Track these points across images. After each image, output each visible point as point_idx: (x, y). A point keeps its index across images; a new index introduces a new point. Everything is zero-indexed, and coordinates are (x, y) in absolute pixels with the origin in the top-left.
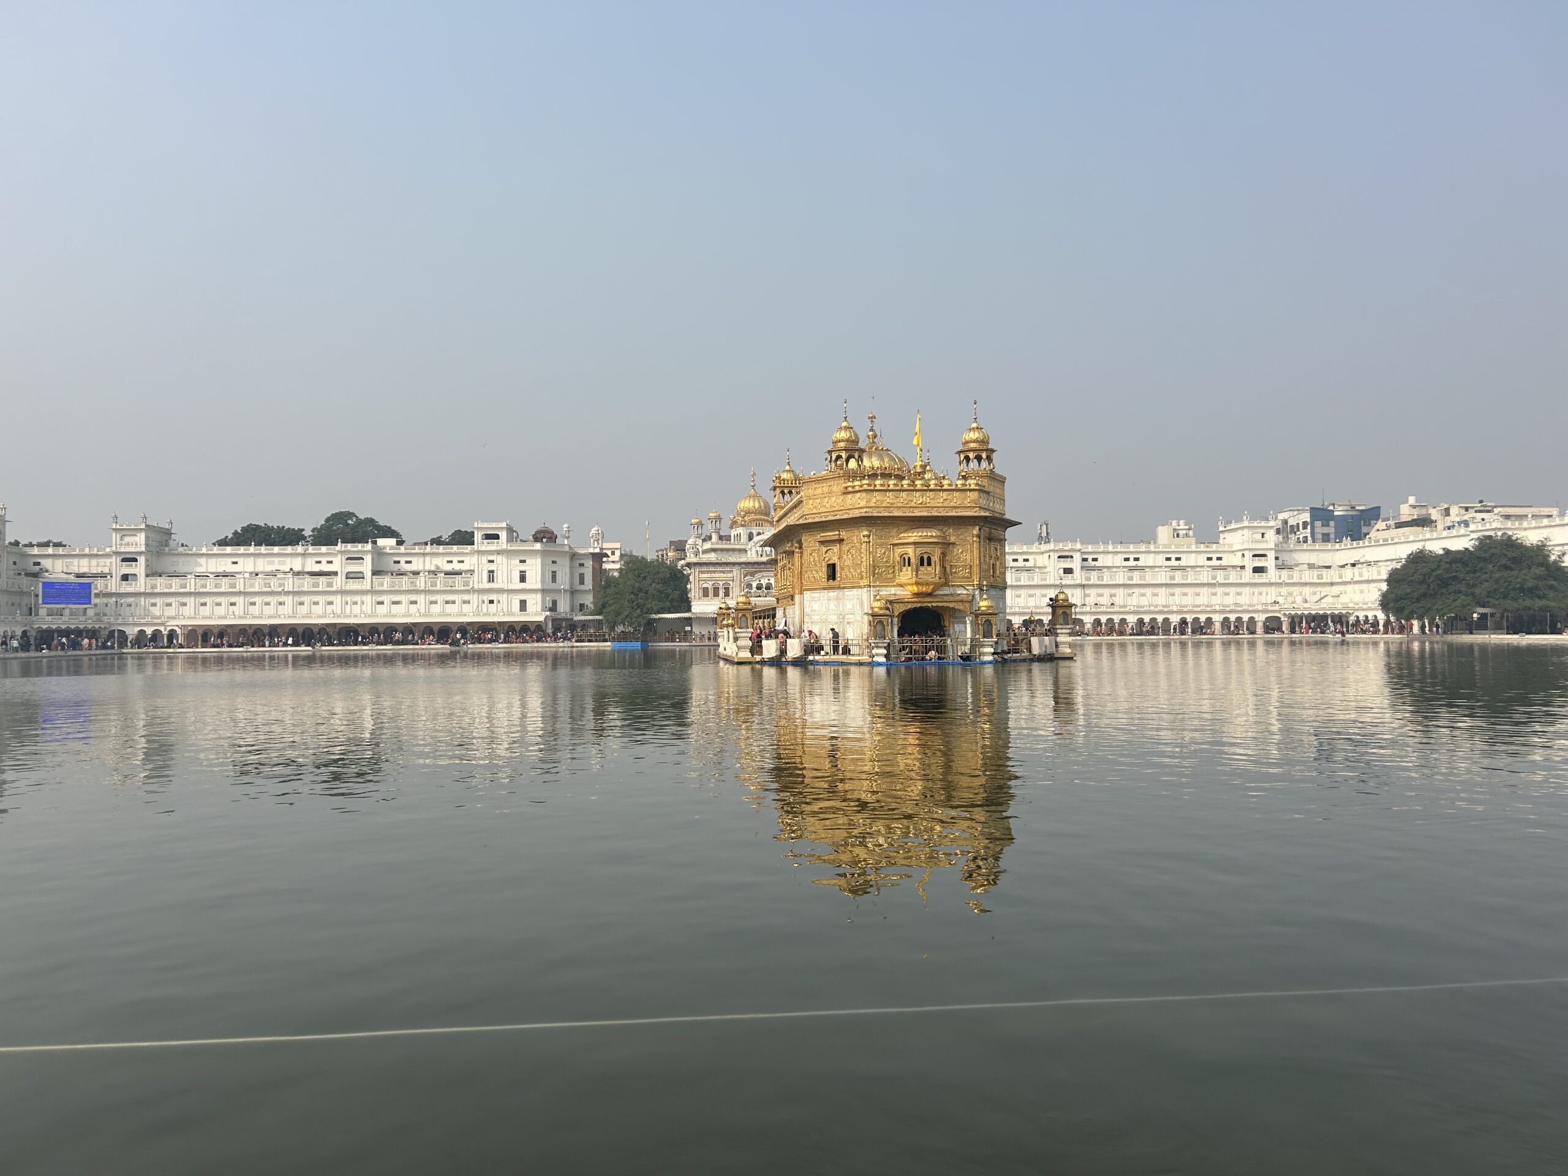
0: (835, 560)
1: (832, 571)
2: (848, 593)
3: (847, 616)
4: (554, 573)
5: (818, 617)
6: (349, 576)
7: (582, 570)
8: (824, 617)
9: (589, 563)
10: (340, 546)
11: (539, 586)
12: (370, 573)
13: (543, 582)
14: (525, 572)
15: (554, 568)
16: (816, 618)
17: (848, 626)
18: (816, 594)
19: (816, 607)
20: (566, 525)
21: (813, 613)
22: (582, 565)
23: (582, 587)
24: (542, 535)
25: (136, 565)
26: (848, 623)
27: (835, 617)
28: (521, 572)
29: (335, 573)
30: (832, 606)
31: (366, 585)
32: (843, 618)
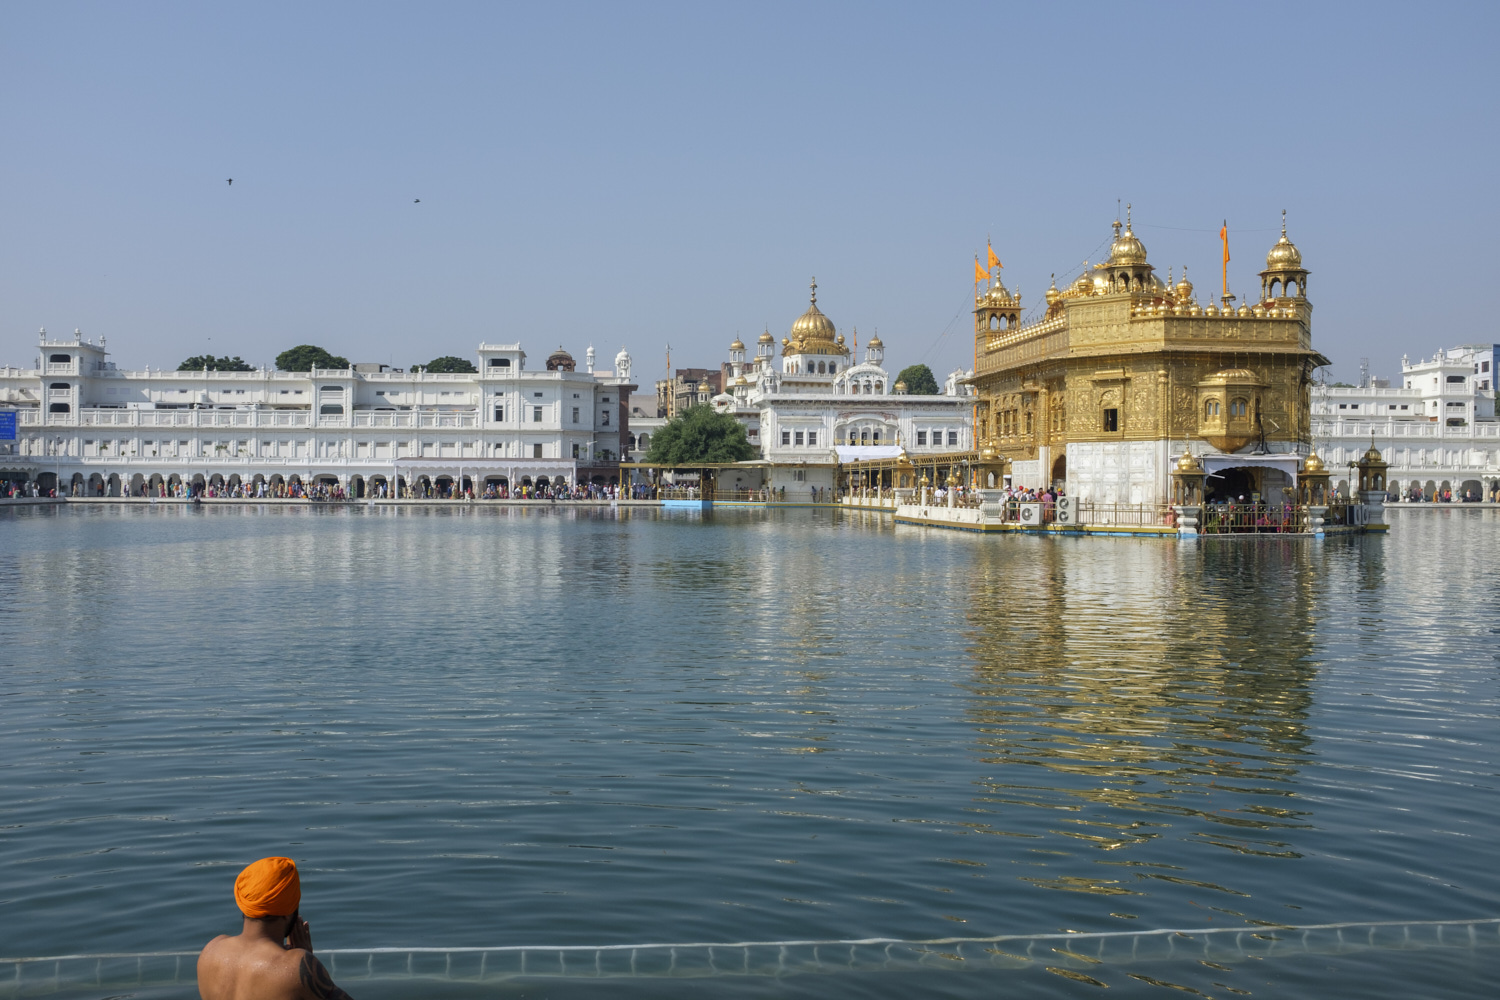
0: (1116, 404)
1: (1111, 419)
2: (1134, 446)
3: (1132, 476)
4: (576, 410)
5: (1089, 476)
6: (326, 410)
7: (606, 407)
8: (1098, 476)
9: (615, 398)
10: (314, 372)
11: (557, 426)
12: (350, 407)
13: (563, 421)
14: (541, 408)
15: (576, 403)
16: (1084, 476)
17: (1134, 487)
18: (1087, 447)
19: (1086, 462)
20: (590, 349)
21: (1080, 470)
22: (606, 400)
23: (606, 429)
24: (558, 361)
25: (68, 393)
26: (1134, 484)
27: (1115, 476)
28: (536, 408)
29: (307, 407)
30: (1110, 461)
31: (346, 420)
32: (1128, 477)
